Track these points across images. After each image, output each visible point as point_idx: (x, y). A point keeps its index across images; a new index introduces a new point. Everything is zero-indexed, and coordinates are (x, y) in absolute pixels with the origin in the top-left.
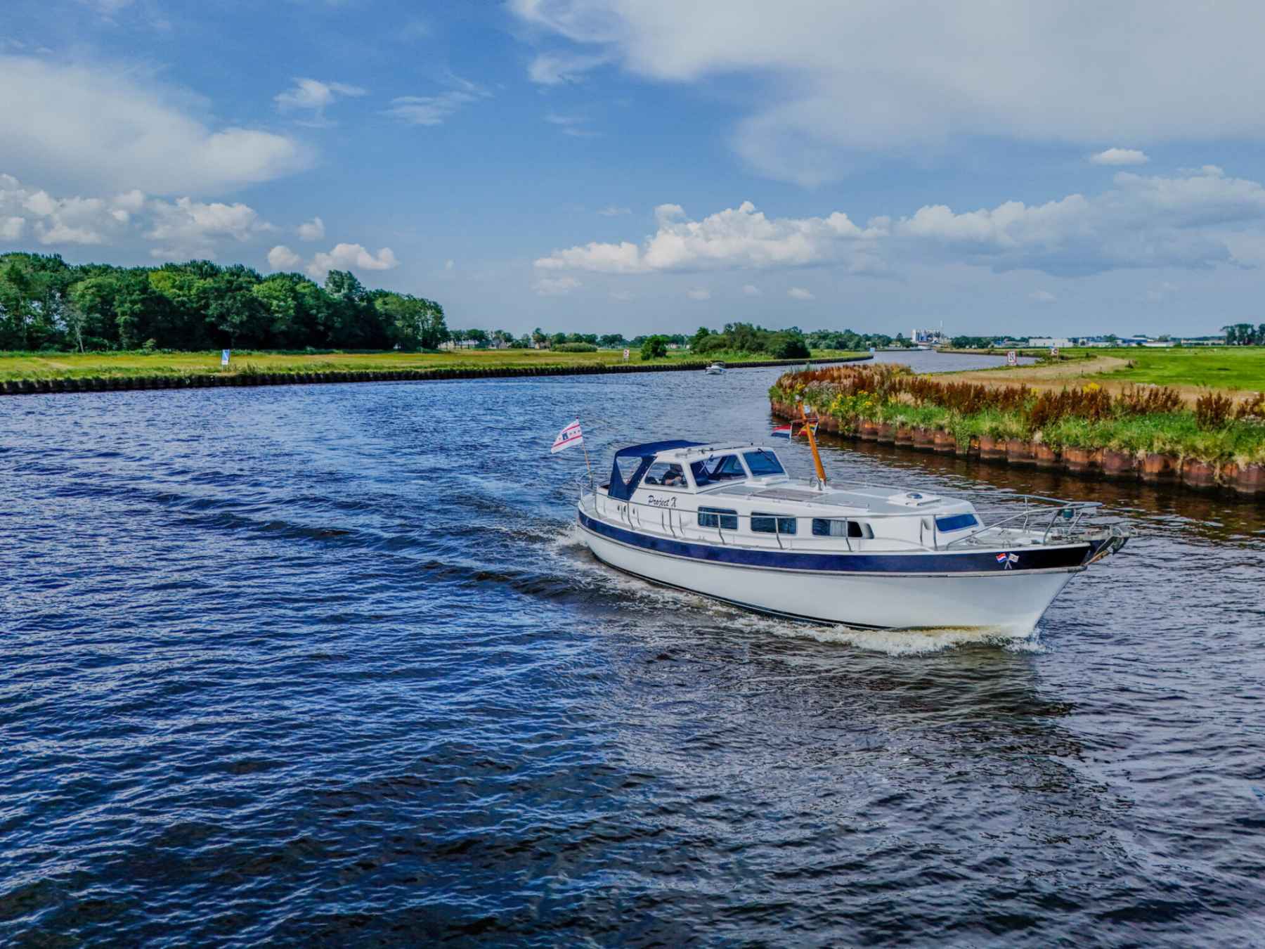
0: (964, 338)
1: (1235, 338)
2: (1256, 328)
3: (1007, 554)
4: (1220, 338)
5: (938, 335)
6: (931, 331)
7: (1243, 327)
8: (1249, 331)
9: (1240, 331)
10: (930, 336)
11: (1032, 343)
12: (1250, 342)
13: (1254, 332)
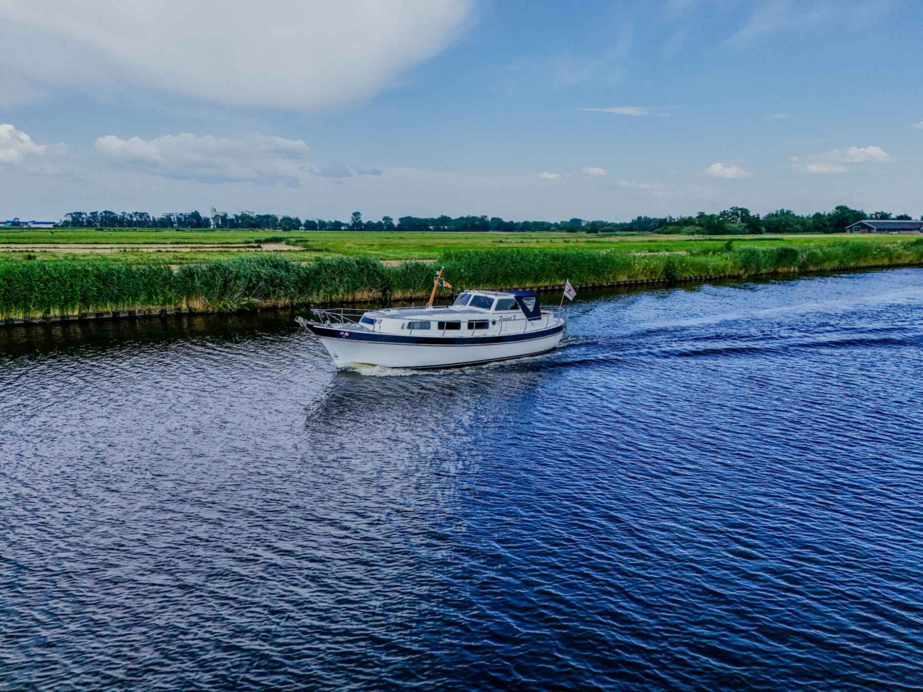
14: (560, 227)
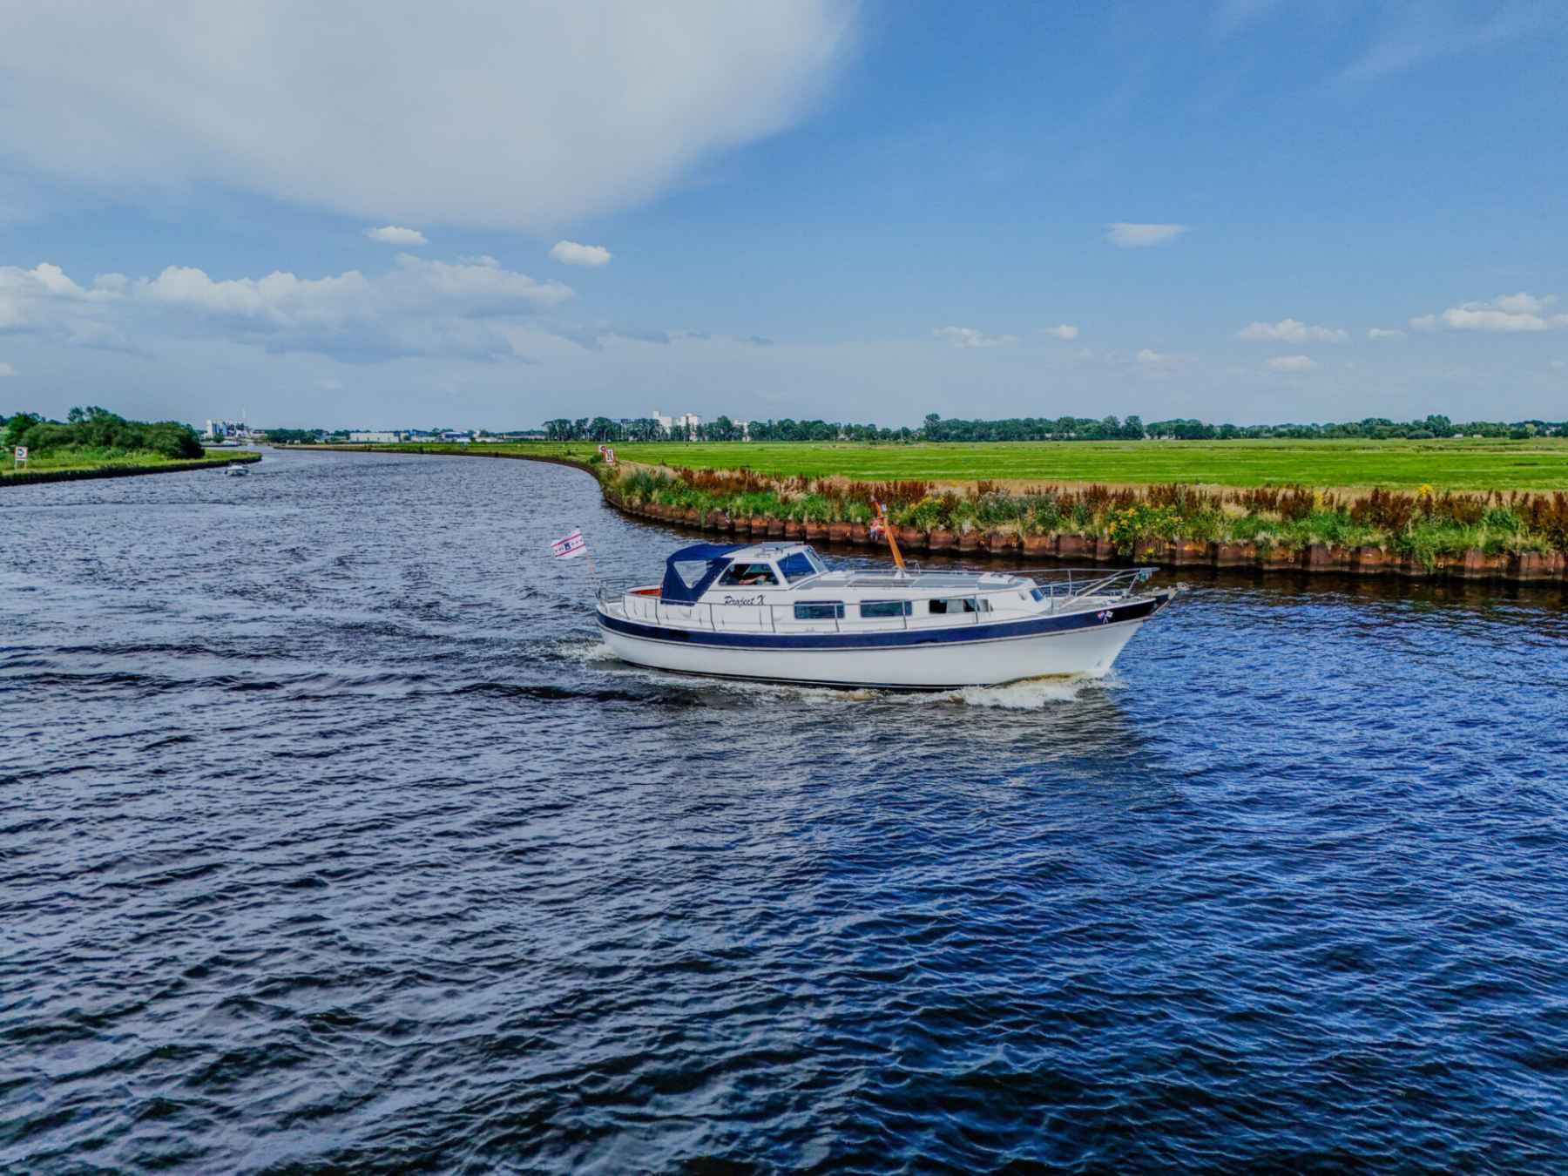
0: (282, 431)
1: (556, 434)
2: (573, 424)
3: (1105, 611)
4: (541, 433)
5: (241, 427)
6: (231, 423)
7: (563, 422)
8: (568, 426)
9: (560, 426)
10: (230, 428)
11: (354, 437)
12: (569, 438)
13: (572, 427)
14: (1410, 432)
